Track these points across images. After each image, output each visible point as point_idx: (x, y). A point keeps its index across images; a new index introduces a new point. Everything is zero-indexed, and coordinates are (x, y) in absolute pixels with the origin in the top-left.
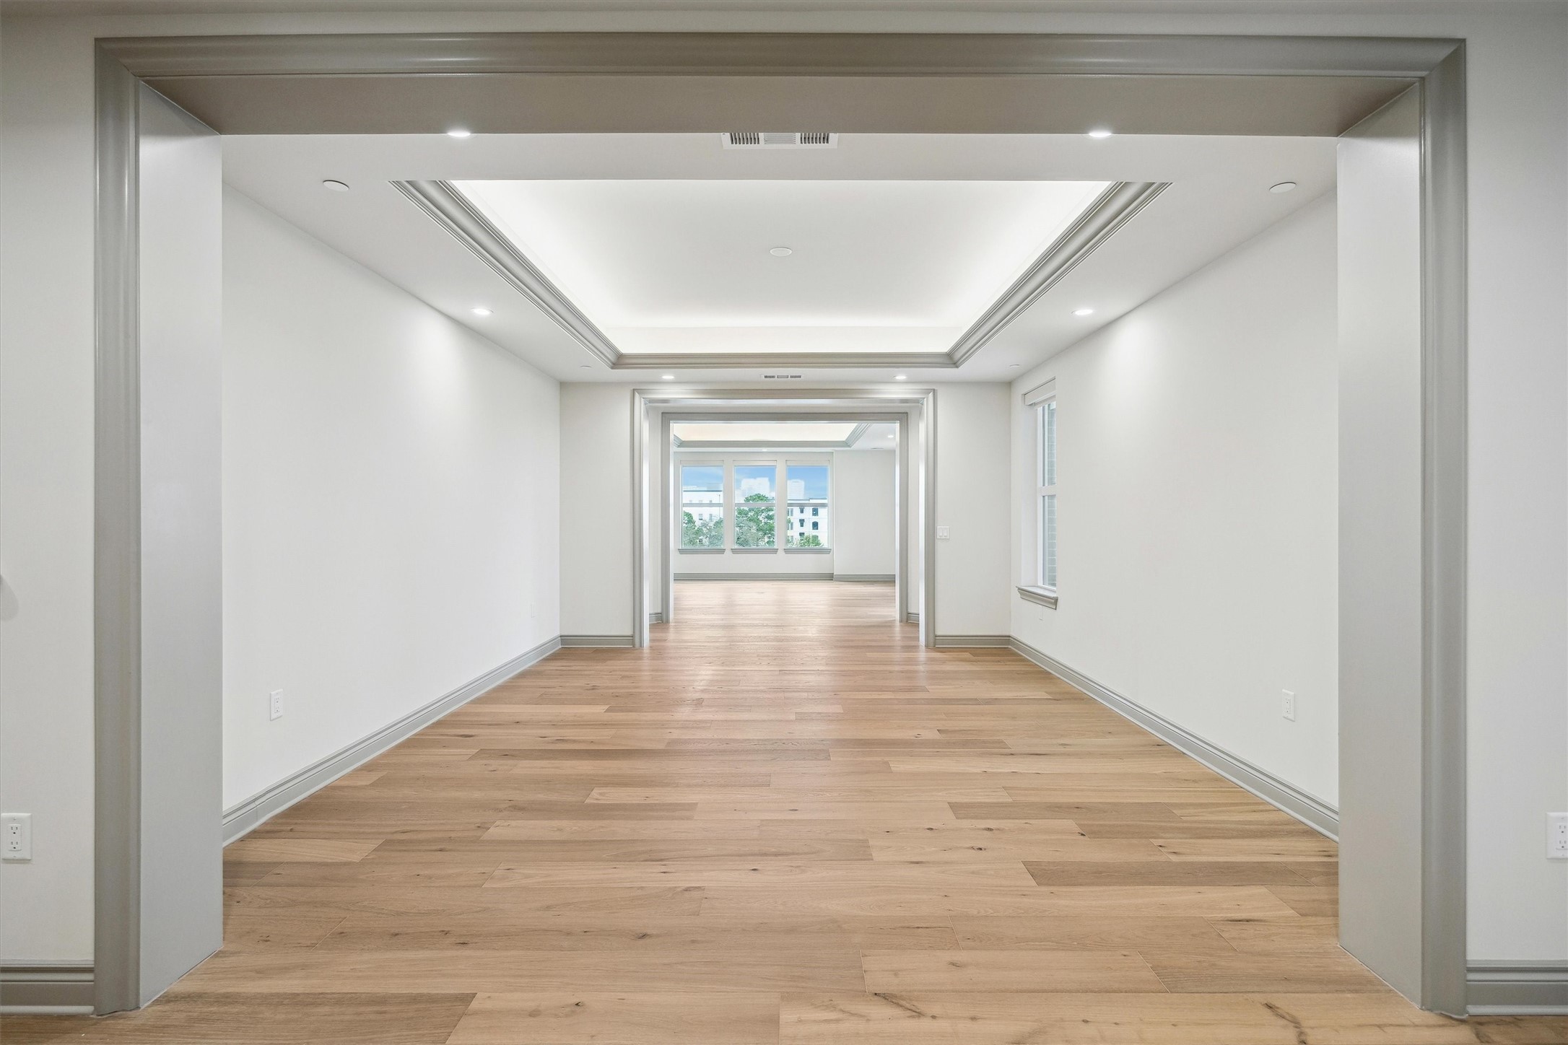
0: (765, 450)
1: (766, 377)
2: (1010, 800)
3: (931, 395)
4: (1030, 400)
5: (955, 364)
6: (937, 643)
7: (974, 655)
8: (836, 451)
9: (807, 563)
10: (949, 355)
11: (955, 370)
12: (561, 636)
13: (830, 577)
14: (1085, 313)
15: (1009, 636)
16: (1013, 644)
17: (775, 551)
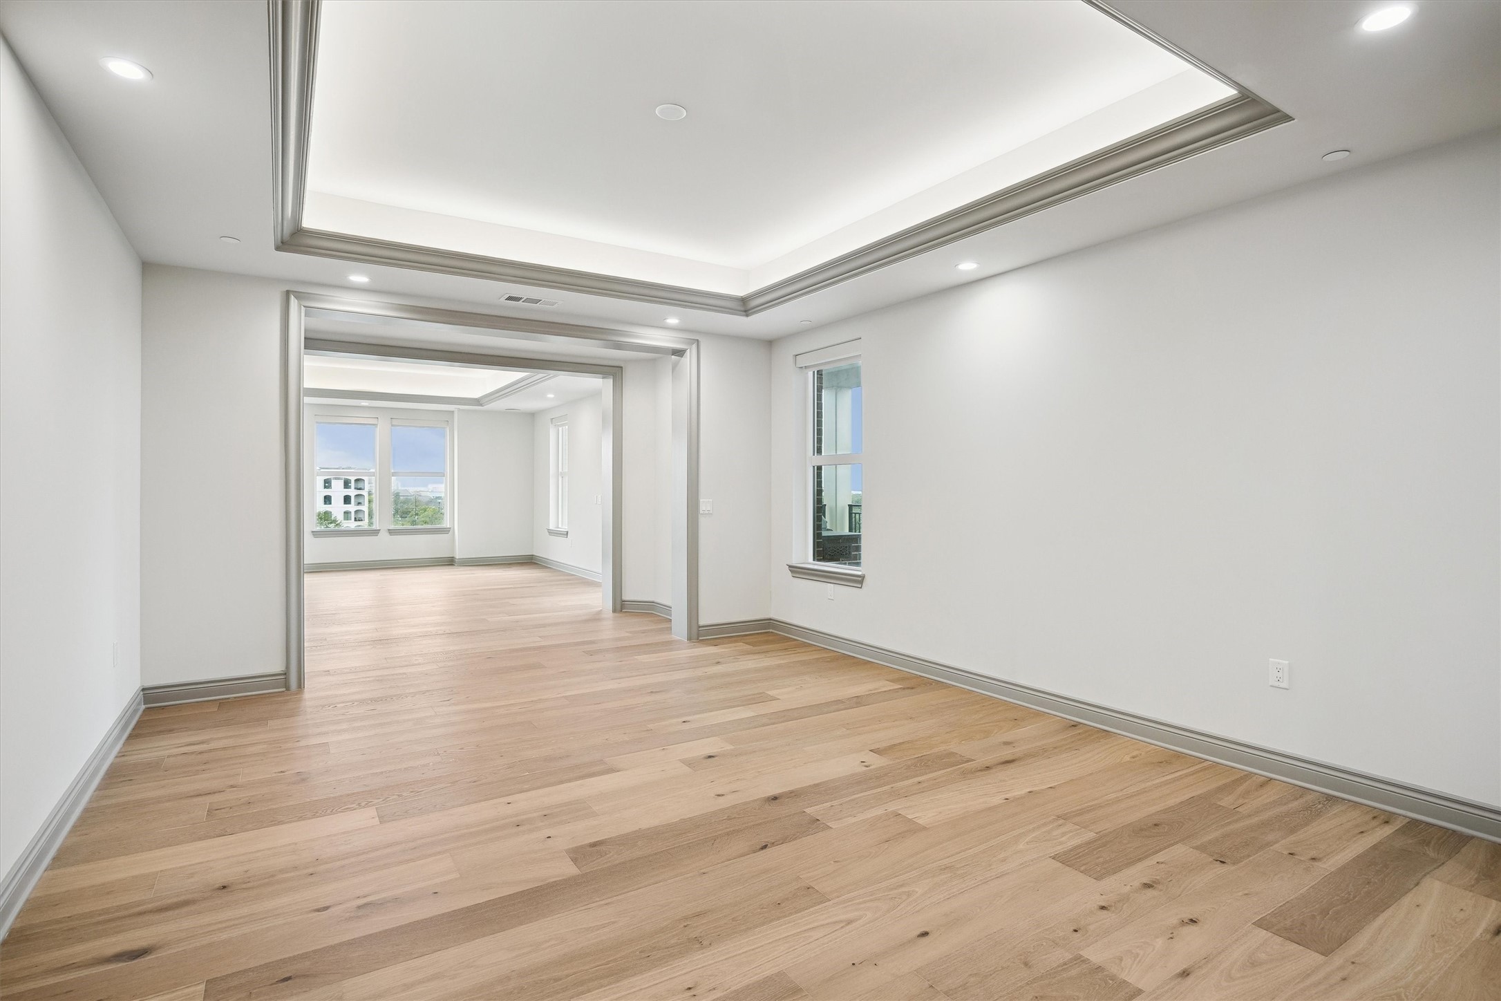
0: (365, 403)
1: (510, 298)
2: (1090, 835)
3: (694, 346)
4: (802, 361)
5: (745, 311)
6: (700, 634)
7: (753, 644)
8: (459, 410)
9: (420, 546)
10: (744, 301)
11: (744, 318)
12: (143, 690)
13: (450, 562)
14: (968, 267)
15: (770, 619)
16: (775, 627)
17: (375, 532)
